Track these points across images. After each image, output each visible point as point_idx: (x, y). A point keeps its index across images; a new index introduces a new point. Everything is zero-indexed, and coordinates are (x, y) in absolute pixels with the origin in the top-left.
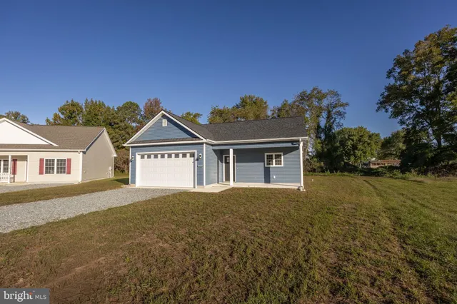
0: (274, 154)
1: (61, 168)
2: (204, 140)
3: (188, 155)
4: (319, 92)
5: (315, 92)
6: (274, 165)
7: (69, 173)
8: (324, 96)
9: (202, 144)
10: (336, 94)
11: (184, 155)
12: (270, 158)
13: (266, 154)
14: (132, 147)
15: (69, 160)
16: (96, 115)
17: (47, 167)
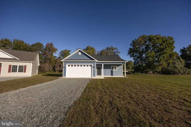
0: (114, 66)
1: (21, 70)
2: (97, 61)
3: (89, 66)
4: (113, 48)
5: (112, 48)
6: (114, 70)
7: (25, 72)
8: (114, 49)
9: (95, 62)
10: (116, 49)
11: (87, 66)
12: (113, 68)
13: (112, 66)
14: (64, 62)
15: (25, 66)
16: (20, 46)
17: (13, 69)
